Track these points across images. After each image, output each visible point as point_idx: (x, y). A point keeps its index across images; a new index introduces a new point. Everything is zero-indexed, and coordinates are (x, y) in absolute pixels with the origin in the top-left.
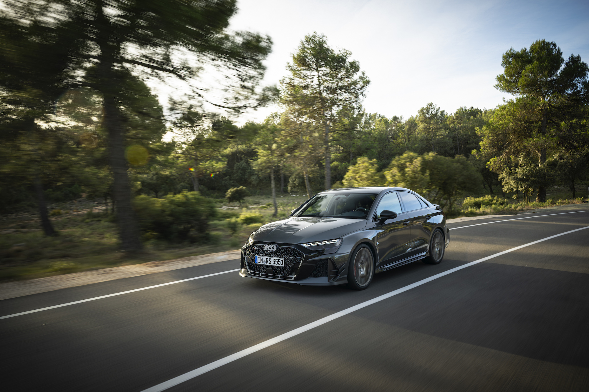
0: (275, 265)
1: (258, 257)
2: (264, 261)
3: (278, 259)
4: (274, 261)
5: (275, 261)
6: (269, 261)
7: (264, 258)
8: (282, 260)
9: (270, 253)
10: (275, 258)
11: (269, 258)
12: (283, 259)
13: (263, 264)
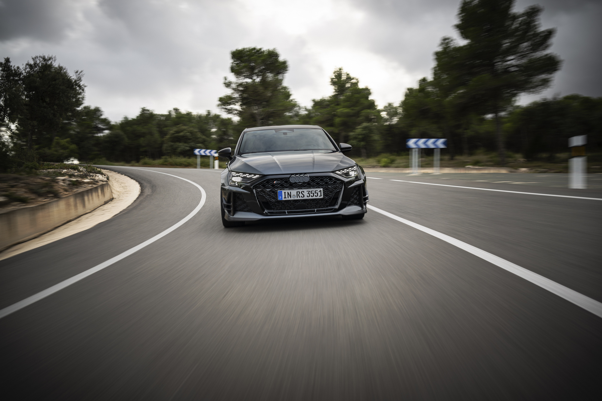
0: (310, 198)
1: (283, 192)
2: (294, 195)
3: (314, 190)
4: (308, 193)
5: (310, 193)
6: (301, 195)
7: (294, 192)
8: (321, 191)
9: (301, 184)
10: (310, 190)
11: (300, 191)
12: (322, 189)
13: (292, 199)
